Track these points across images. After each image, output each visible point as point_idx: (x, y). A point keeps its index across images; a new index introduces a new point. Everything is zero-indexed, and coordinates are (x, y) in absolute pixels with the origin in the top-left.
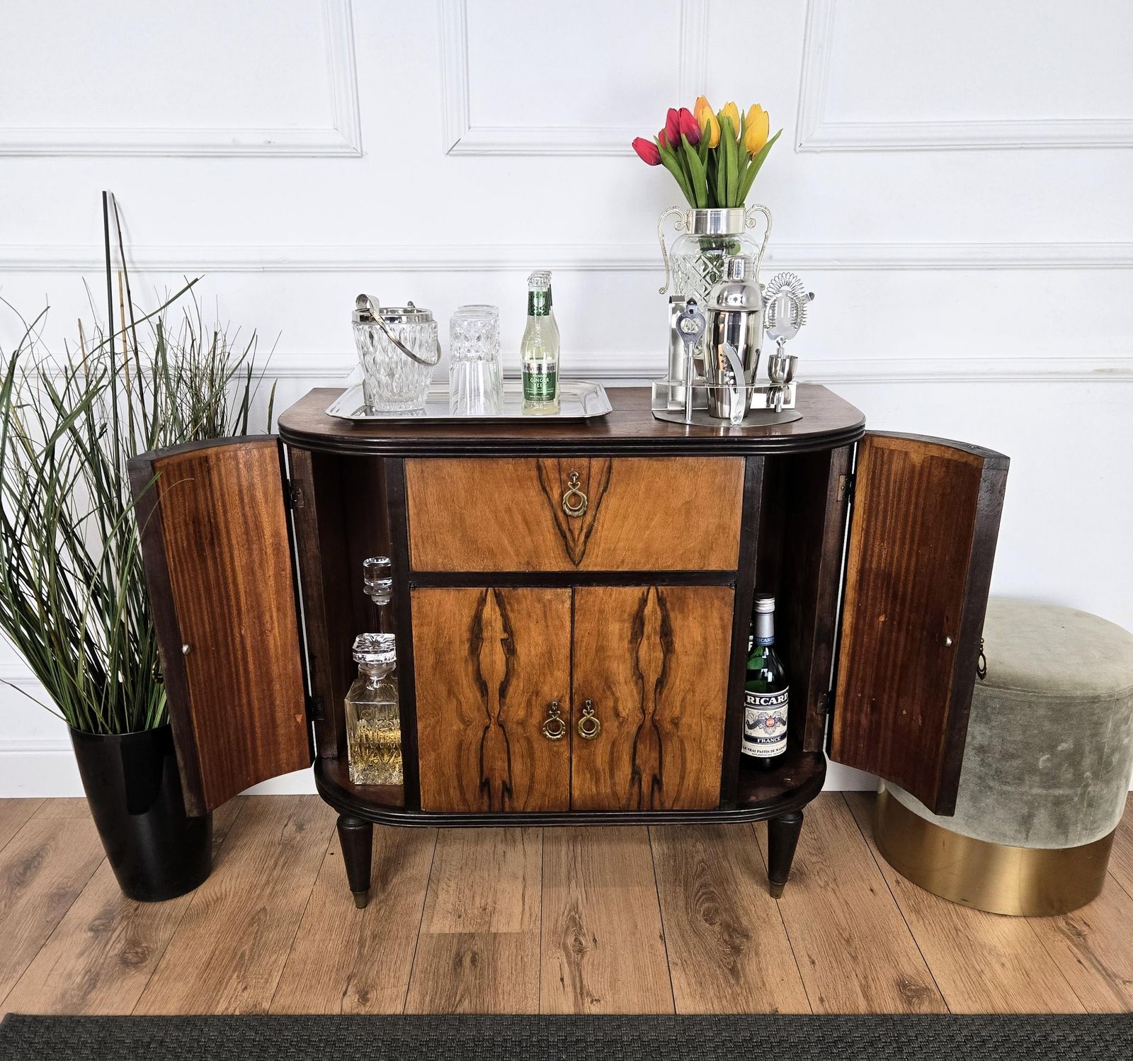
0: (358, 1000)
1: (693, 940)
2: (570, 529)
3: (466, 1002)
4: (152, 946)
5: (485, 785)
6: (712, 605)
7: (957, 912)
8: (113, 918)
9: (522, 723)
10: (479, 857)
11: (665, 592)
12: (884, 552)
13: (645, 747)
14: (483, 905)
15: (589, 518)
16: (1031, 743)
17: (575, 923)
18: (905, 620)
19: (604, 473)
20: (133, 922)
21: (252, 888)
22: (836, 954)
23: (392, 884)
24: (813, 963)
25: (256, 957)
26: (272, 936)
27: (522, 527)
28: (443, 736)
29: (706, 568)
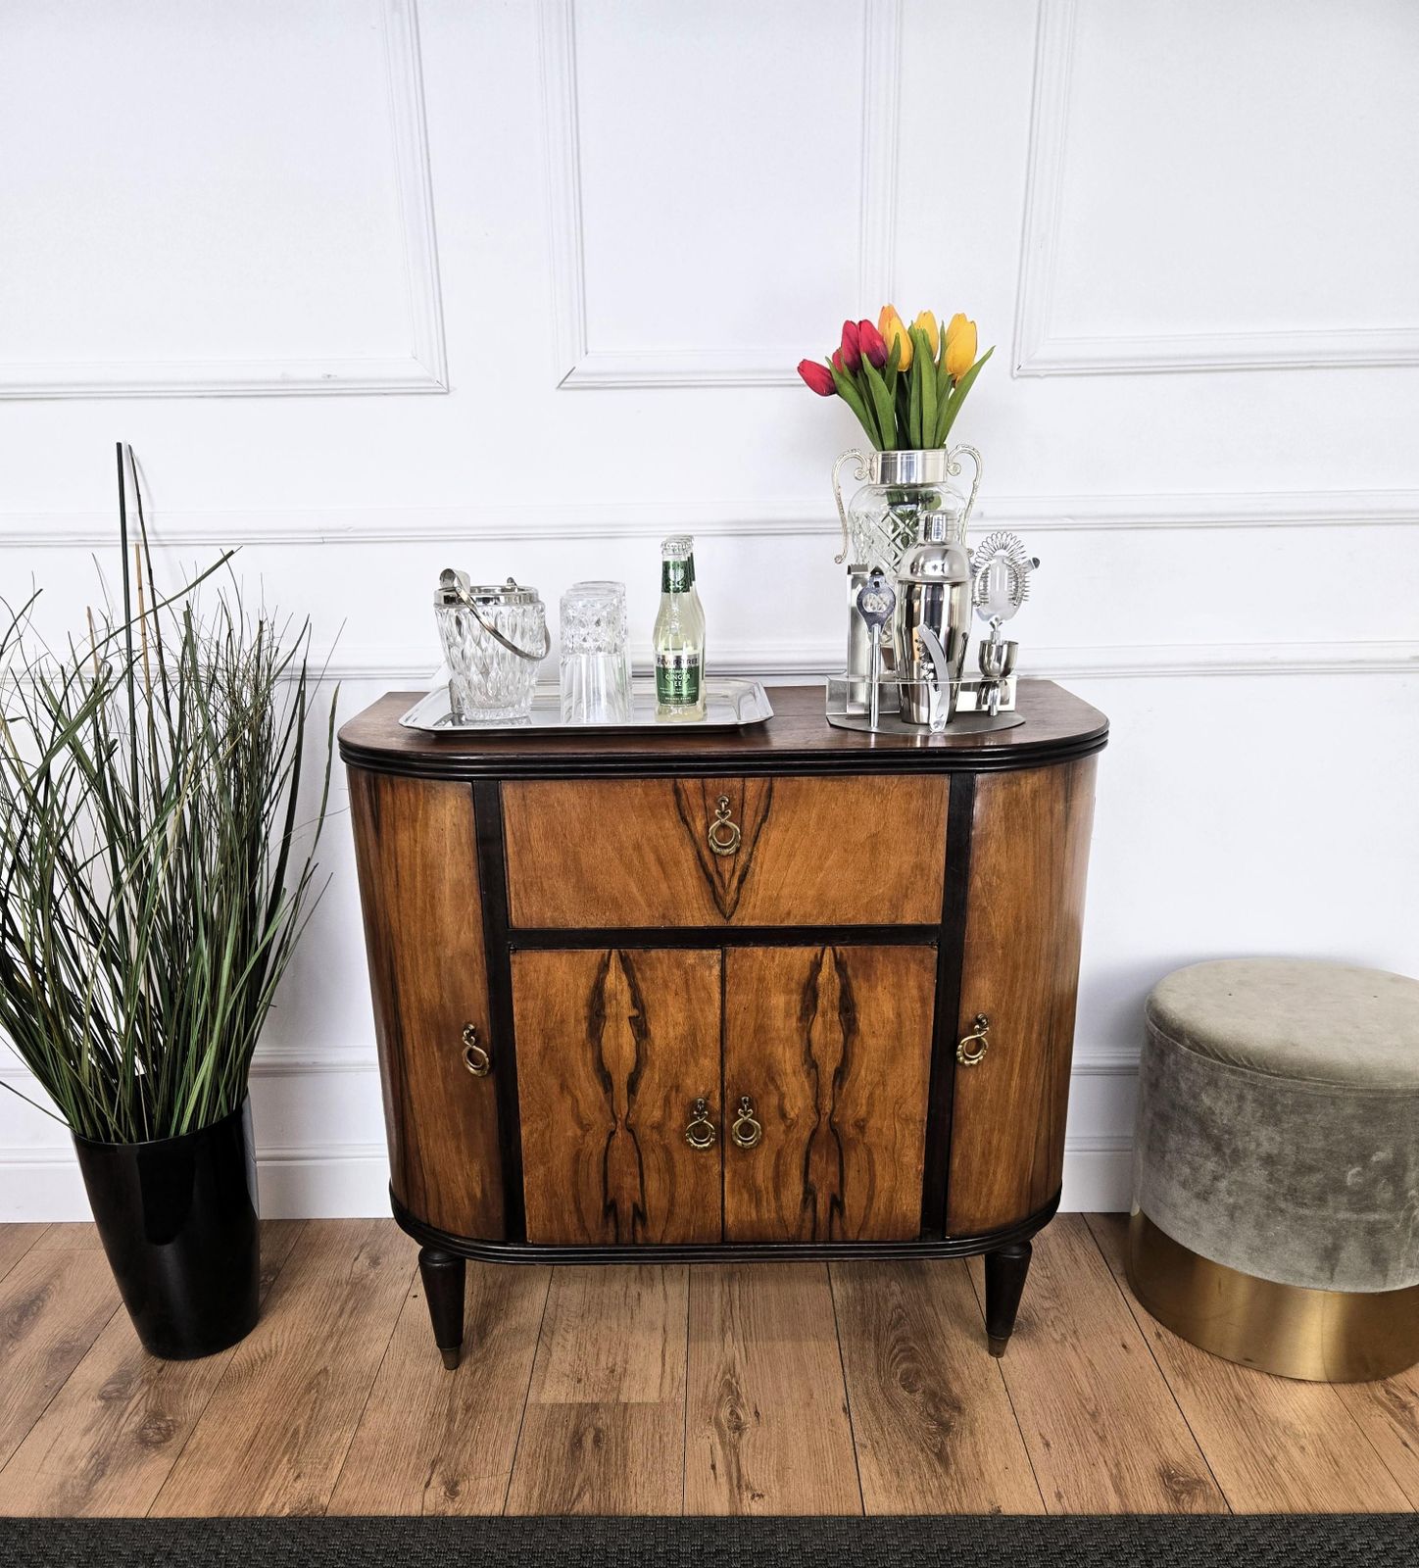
0: (445, 1493)
1: (886, 1414)
2: (718, 872)
3: (587, 1497)
4: (179, 1419)
5: (611, 1208)
6: (908, 968)
7: (1238, 1375)
8: (130, 1383)
9: (659, 1127)
10: (606, 1301)
11: (845, 955)
13: (821, 1158)
14: (610, 1365)
15: (743, 857)
16: (1335, 1152)
17: (730, 1389)
19: (763, 798)
20: (156, 1387)
21: (311, 1341)
22: (1078, 1433)
23: (492, 1338)
24: (1047, 1445)
25: (313, 1435)
26: (334, 1406)
27: (655, 869)
28: (555, 1143)
29: (898, 922)
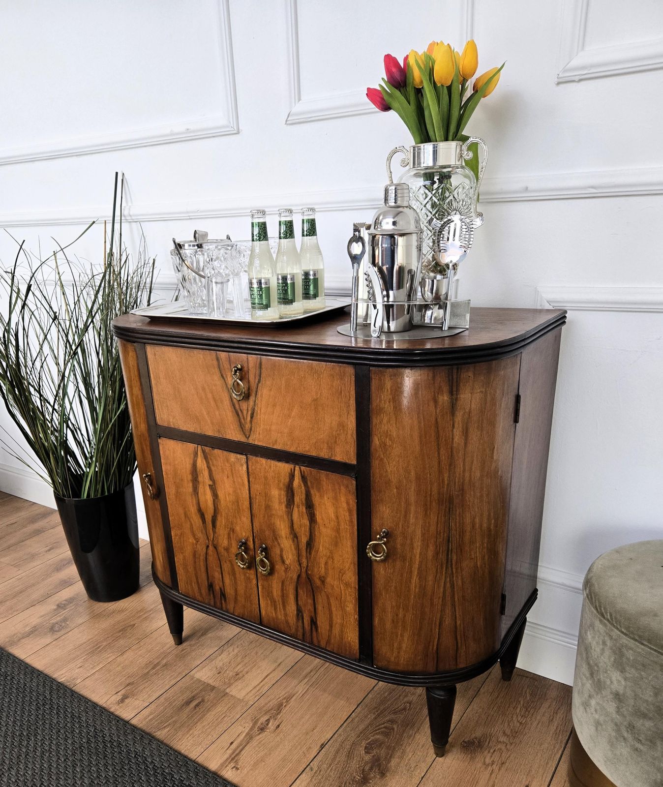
0: (119, 699)
1: (342, 757)
2: (240, 410)
3: (167, 730)
5: (211, 586)
6: (340, 489)
8: (71, 603)
9: (227, 550)
11: (306, 473)
13: (303, 592)
14: (239, 671)
15: (251, 403)
17: (279, 707)
19: (257, 368)
26: (121, 642)
27: (212, 403)
28: (185, 544)
29: (333, 458)
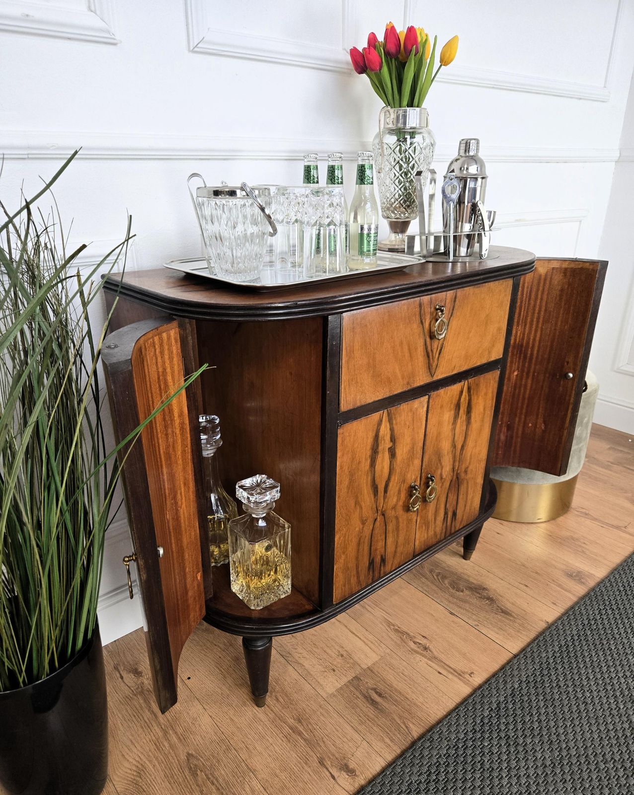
0: (347, 775)
12: (519, 332)
14: (337, 653)
17: (401, 632)
18: (532, 370)
21: (157, 744)
